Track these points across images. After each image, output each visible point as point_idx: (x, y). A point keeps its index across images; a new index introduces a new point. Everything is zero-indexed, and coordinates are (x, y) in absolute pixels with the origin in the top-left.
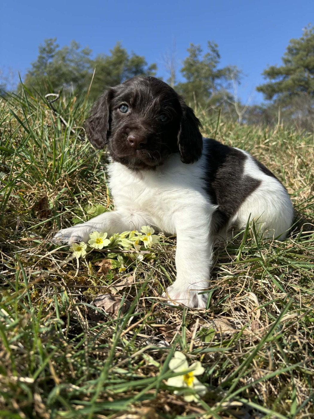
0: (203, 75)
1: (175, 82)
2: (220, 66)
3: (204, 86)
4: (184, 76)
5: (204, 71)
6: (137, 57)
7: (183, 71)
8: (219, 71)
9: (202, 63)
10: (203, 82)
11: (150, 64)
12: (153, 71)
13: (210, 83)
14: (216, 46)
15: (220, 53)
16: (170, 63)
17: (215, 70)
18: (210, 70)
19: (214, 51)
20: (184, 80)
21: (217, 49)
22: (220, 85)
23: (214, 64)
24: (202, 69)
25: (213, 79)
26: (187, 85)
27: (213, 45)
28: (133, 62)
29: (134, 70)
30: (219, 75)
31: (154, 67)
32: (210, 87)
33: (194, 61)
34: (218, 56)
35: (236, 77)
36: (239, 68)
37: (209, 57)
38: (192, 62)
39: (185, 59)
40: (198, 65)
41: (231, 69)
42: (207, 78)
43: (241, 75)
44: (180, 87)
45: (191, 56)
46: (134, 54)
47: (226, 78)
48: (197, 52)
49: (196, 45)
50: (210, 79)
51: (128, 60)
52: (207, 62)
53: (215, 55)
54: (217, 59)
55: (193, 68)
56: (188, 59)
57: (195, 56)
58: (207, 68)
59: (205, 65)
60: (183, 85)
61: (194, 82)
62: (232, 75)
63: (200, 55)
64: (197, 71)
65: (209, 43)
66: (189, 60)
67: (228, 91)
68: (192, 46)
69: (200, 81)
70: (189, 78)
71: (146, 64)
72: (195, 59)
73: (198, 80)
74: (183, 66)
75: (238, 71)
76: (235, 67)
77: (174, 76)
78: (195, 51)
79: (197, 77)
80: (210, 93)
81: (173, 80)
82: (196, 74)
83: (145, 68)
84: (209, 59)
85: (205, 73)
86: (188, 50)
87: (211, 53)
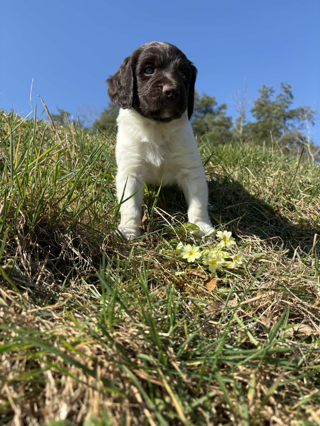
0: (274, 115)
1: (244, 122)
2: (292, 107)
3: (275, 126)
4: (254, 116)
5: (275, 111)
6: (208, 97)
7: (253, 111)
8: (291, 112)
9: (273, 103)
10: (274, 123)
11: (220, 104)
12: (223, 111)
13: (281, 123)
14: (290, 87)
15: (293, 94)
16: (240, 103)
17: (287, 110)
18: (281, 111)
19: (287, 92)
20: (254, 120)
21: (290, 90)
22: (292, 125)
23: (286, 104)
24: (274, 109)
25: (285, 119)
26: (257, 124)
27: (286, 87)
28: (203, 102)
29: (204, 109)
30: (292, 115)
31: (224, 107)
32: (281, 127)
33: (265, 102)
34: (292, 96)
35: (310, 117)
36: (313, 109)
37: (282, 98)
38: (263, 103)
39: (256, 100)
40: (270, 106)
41: (305, 109)
42: (278, 118)
43: (315, 116)
44: (249, 126)
45: (262, 97)
46: (205, 95)
47: (299, 119)
48: (269, 93)
49: (269, 86)
50: (282, 119)
51: (198, 100)
52: (279, 103)
53: (289, 96)
54: (290, 99)
55: (264, 109)
56: (259, 100)
57: (267, 97)
58: (278, 108)
59: (277, 106)
60: (253, 124)
61: (264, 122)
62: (306, 116)
63: (272, 96)
64: (268, 111)
65: (282, 84)
66: (261, 101)
67: (300, 131)
68: (264, 87)
69: (271, 120)
70: (259, 118)
71: (216, 104)
72: (267, 99)
73: (268, 120)
74: (253, 106)
75: (312, 112)
76: (309, 107)
77: (243, 115)
78: (266, 92)
79: (268, 117)
80: (281, 133)
81: (242, 119)
82: (266, 114)
83: (215, 108)
84: (281, 100)
85: (277, 113)
86: (259, 91)
87: (284, 94)
